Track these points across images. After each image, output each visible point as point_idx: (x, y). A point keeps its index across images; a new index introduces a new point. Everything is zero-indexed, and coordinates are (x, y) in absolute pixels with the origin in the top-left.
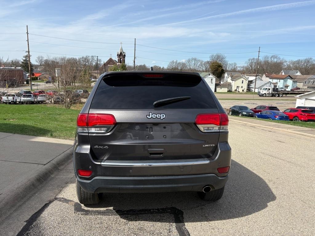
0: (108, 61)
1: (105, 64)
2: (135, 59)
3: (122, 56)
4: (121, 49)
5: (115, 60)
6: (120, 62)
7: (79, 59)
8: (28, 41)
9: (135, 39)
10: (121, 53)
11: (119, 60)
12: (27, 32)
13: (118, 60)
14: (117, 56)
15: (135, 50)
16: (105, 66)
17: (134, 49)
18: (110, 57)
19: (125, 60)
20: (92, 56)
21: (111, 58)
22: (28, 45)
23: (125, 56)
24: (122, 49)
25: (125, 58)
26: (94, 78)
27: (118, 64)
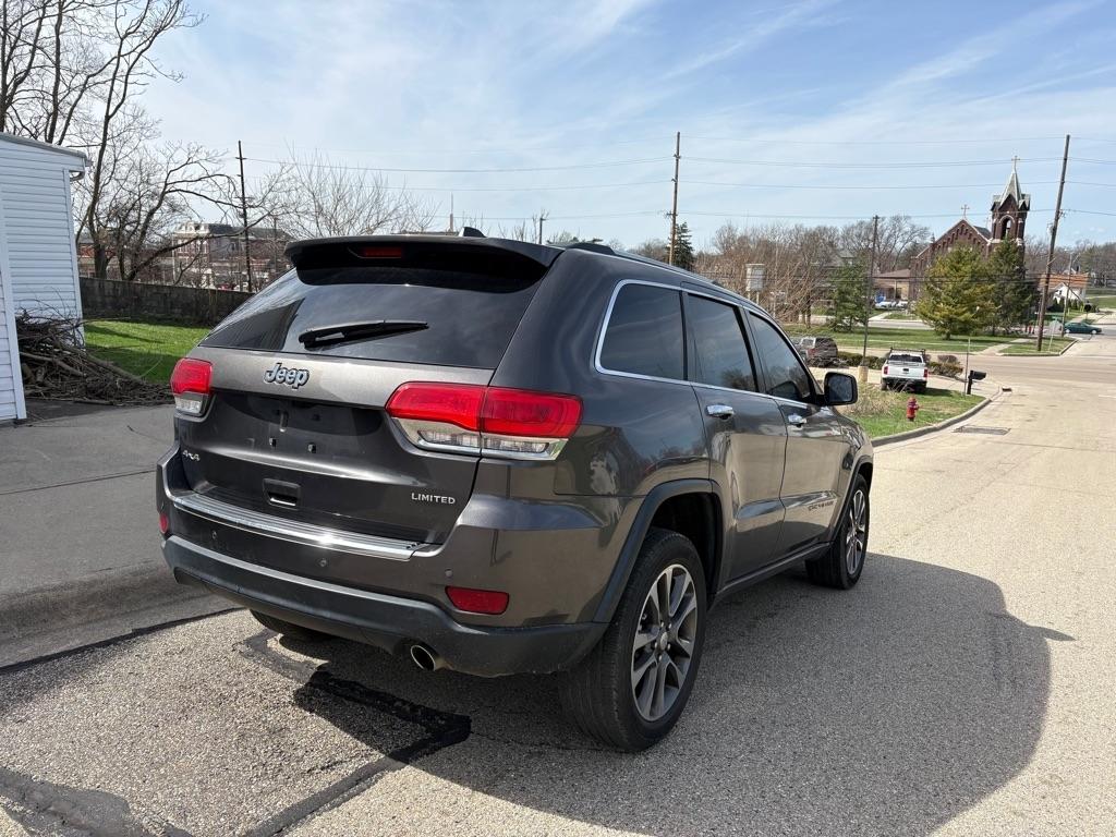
0: (950, 232)
1: (934, 246)
2: (1057, 219)
3: (1012, 210)
4: (1012, 183)
5: (979, 228)
6: (999, 233)
7: (848, 231)
8: (676, 180)
9: (1068, 137)
10: (1010, 198)
11: (999, 229)
12: (675, 152)
13: (995, 225)
14: (992, 209)
15: (1063, 183)
16: (933, 250)
17: (1059, 179)
18: (961, 218)
19: (1023, 225)
20: (897, 219)
21: (963, 221)
22: (676, 192)
23: (1028, 209)
24: (1015, 183)
25: (1023, 216)
26: (889, 298)
27: (989, 241)
